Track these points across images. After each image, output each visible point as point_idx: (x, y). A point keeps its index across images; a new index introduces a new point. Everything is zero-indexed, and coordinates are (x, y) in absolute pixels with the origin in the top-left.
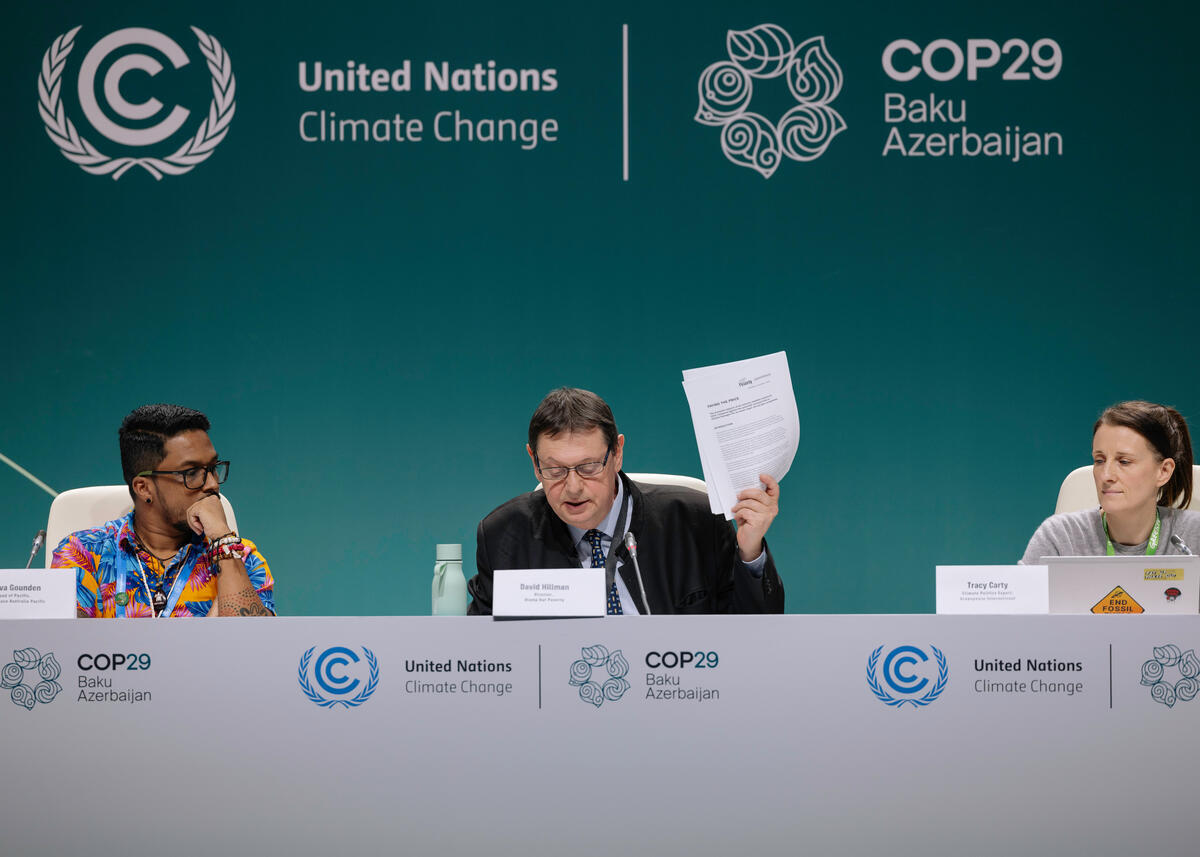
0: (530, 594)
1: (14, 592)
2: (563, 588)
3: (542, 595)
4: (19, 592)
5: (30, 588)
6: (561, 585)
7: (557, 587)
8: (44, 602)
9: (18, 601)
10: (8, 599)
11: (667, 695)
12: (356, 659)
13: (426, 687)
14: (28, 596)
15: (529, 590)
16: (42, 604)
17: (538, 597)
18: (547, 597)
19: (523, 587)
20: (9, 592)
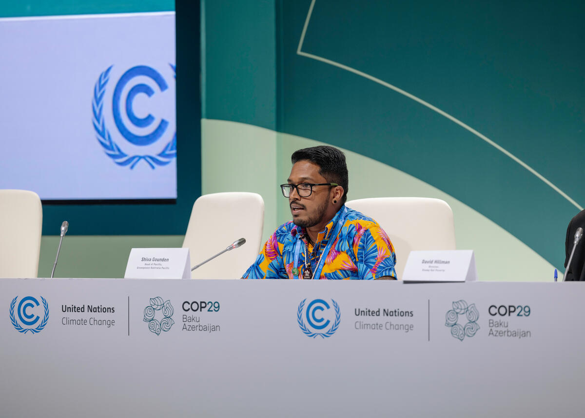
0: (426, 266)
1: (154, 262)
2: (446, 263)
3: (433, 267)
4: (156, 262)
5: (163, 260)
6: (445, 260)
7: (443, 262)
8: (169, 268)
9: (155, 268)
10: (150, 266)
11: (501, 333)
12: (328, 307)
13: (366, 326)
14: (161, 265)
15: (427, 264)
16: (168, 269)
17: (430, 269)
18: (435, 269)
19: (424, 262)
20: (152, 262)
